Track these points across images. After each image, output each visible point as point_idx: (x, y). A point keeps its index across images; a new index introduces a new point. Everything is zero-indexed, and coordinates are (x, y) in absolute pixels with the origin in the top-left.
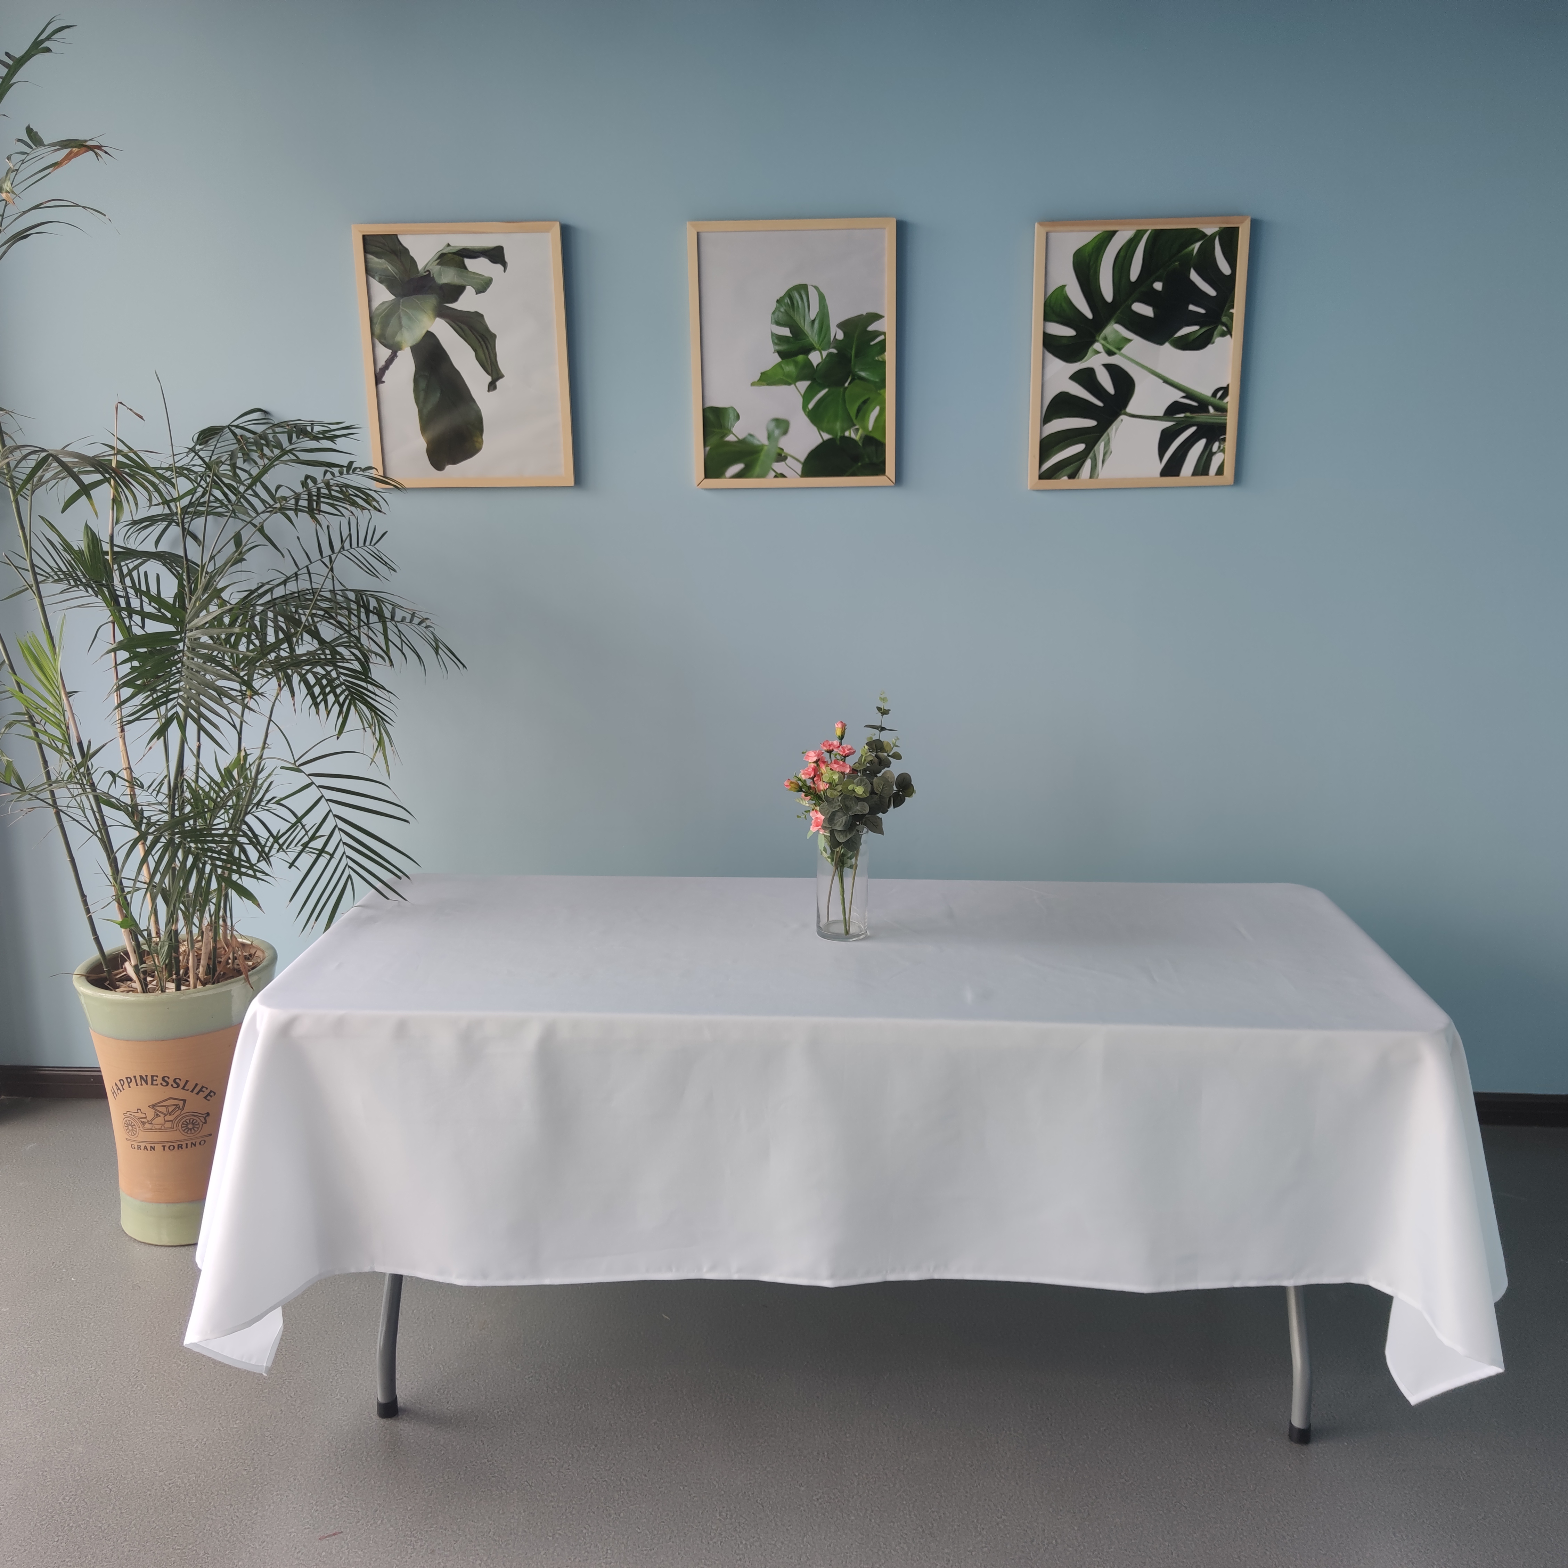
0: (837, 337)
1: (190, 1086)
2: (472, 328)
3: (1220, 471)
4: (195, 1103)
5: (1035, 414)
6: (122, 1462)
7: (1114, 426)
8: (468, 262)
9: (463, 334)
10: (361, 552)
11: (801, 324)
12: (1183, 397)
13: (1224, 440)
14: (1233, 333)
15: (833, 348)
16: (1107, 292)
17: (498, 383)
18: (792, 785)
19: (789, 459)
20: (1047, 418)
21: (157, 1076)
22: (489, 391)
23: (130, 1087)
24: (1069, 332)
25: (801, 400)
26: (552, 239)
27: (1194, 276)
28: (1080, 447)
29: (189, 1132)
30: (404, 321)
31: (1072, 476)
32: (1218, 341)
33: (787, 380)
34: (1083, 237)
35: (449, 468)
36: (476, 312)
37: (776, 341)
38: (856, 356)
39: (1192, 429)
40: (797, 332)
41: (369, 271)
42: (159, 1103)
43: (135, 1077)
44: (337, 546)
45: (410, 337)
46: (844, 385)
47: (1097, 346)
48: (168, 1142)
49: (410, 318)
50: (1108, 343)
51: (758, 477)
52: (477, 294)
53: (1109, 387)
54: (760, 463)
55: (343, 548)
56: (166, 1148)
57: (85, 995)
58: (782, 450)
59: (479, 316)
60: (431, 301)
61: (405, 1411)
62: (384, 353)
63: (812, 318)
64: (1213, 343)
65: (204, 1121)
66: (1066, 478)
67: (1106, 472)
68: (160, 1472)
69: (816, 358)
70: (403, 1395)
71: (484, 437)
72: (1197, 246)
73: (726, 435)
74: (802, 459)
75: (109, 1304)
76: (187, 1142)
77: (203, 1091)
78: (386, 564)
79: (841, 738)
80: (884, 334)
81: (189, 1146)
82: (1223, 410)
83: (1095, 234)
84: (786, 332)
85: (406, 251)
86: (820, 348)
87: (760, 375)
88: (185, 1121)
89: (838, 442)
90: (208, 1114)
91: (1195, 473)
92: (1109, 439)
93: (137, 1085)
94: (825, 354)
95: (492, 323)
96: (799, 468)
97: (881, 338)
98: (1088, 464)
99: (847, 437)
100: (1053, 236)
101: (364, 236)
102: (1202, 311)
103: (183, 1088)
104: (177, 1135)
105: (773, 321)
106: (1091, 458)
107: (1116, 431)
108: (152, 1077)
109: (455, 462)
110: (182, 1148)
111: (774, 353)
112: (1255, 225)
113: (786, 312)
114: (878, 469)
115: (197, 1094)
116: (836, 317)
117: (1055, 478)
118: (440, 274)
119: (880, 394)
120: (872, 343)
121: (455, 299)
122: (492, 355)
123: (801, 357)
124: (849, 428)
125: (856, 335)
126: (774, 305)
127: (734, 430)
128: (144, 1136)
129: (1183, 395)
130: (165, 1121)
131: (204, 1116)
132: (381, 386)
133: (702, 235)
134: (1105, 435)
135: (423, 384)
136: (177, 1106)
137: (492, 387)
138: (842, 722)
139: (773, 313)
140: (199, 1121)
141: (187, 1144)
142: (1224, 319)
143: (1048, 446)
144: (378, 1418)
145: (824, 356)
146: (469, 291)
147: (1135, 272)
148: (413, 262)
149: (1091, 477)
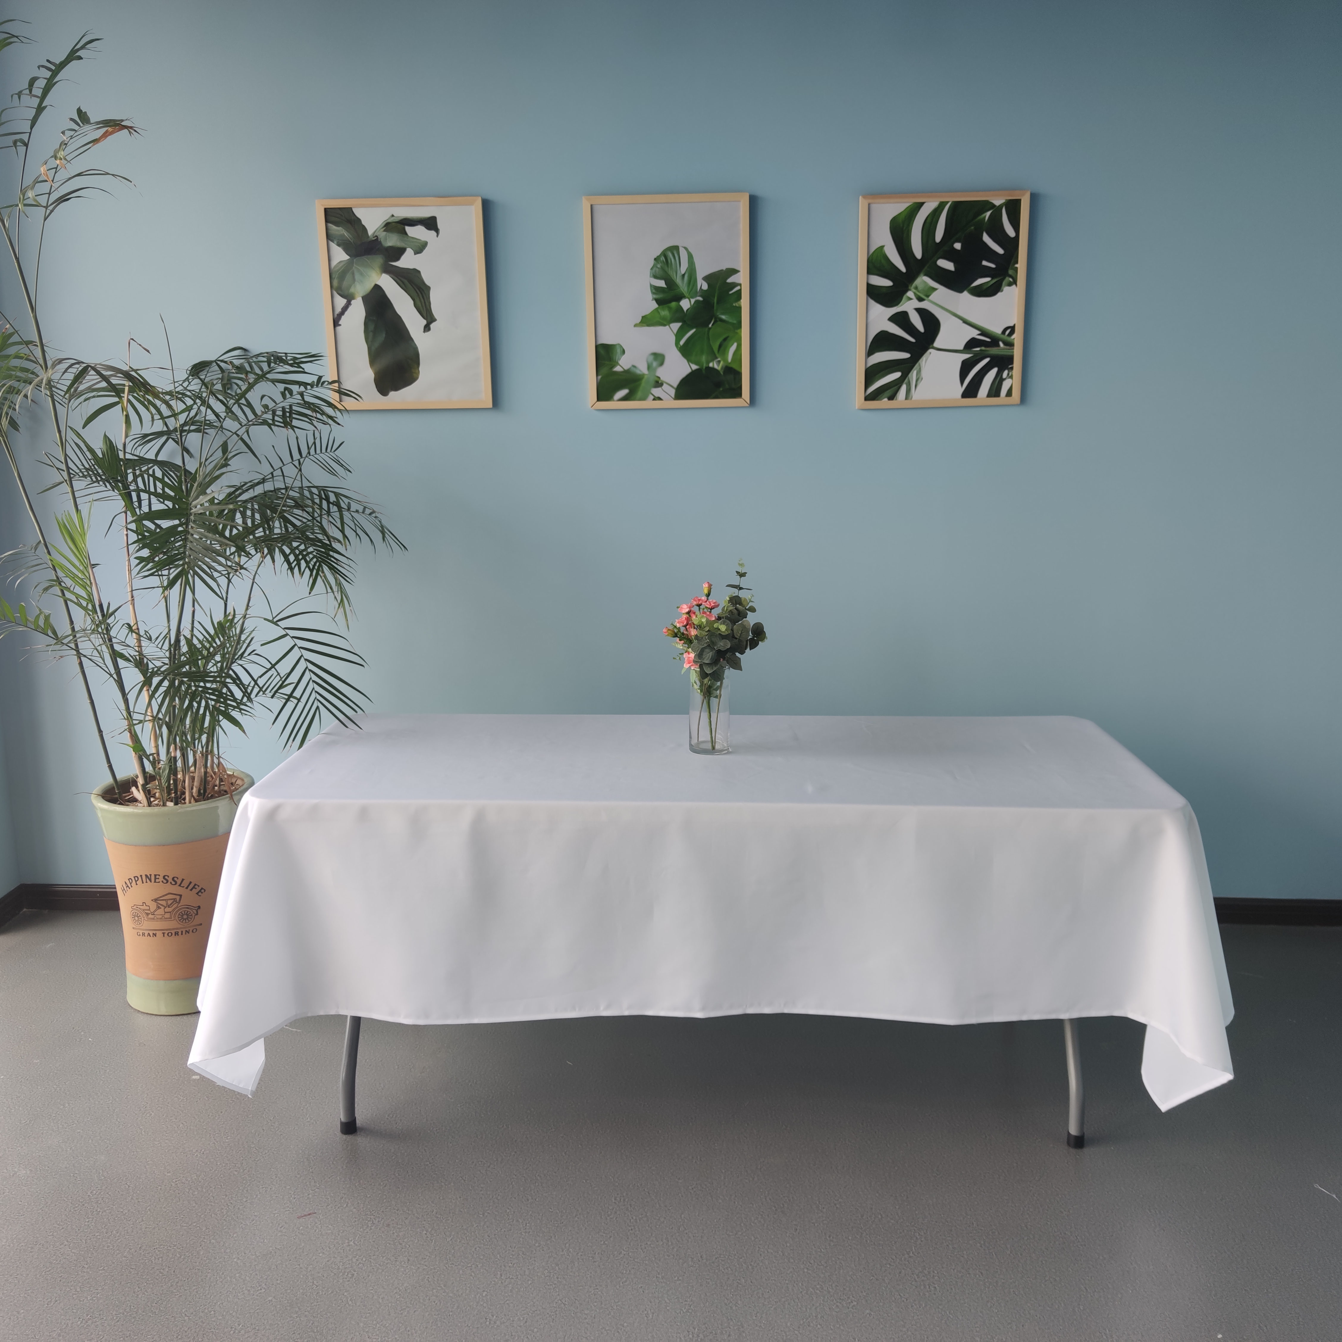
0: (702, 288)
1: (185, 884)
2: (411, 282)
3: (1009, 393)
4: (189, 898)
5: (861, 348)
6: (138, 1167)
7: (924, 358)
8: (408, 229)
9: (403, 286)
10: (324, 457)
11: (674, 277)
12: (979, 335)
13: (1012, 368)
14: (1018, 283)
15: (700, 296)
16: (918, 251)
17: (432, 326)
18: (669, 632)
19: (665, 386)
20: (871, 351)
21: (159, 875)
22: (424, 332)
23: (137, 884)
24: (887, 283)
25: (674, 338)
26: (475, 212)
27: (986, 238)
28: (897, 375)
29: (184, 921)
30: (357, 276)
31: (891, 398)
32: (1006, 289)
33: (663, 322)
34: (897, 208)
35: (392, 394)
36: (415, 270)
37: (654, 291)
38: (718, 303)
39: (986, 361)
40: (671, 283)
41: (329, 237)
42: (161, 897)
43: (141, 876)
44: (304, 452)
45: (361, 288)
46: (708, 326)
47: (910, 294)
48: (167, 930)
49: (362, 274)
50: (918, 291)
51: (640, 400)
52: (415, 254)
53: (920, 327)
54: (641, 388)
55: (309, 453)
56: (166, 935)
57: (102, 810)
58: (659, 378)
59: (416, 272)
60: (379, 260)
61: (362, 1129)
62: (340, 302)
63: (683, 272)
64: (1002, 291)
65: (196, 913)
66: (886, 399)
67: (917, 395)
68: (168, 1173)
69: (685, 304)
70: (361, 1117)
71: (421, 368)
72: (988, 214)
73: (614, 366)
74: (675, 385)
75: (120, 1056)
76: (182, 930)
77: (196, 888)
78: (342, 466)
79: (708, 595)
80: (740, 285)
81: (184, 933)
82: (1010, 345)
83: (908, 205)
84: (662, 284)
85: (359, 220)
86: (689, 297)
87: (641, 318)
88: (181, 912)
89: (704, 372)
90: (199, 907)
91: (989, 395)
92: (920, 368)
93: (143, 883)
94: (693, 301)
95: (427, 278)
96: (673, 392)
97: (738, 288)
98: (904, 388)
99: (711, 368)
100: (873, 206)
101: (326, 210)
102: (993, 266)
103: (180, 885)
104: (173, 924)
105: (652, 275)
106: (906, 384)
107: (926, 362)
108: (155, 875)
109: (397, 389)
110: (178, 935)
111: (652, 300)
112: (1034, 198)
113: (662, 268)
114: (736, 393)
115: (191, 890)
116: (702, 271)
117: (877, 400)
118: (386, 239)
119: (737, 333)
120: (731, 292)
121: (398, 259)
122: (427, 303)
123: (674, 304)
124: (712, 360)
125: (718, 286)
126: (652, 262)
127: (620, 362)
128: (148, 925)
129: (979, 332)
130: (165, 912)
131: (196, 908)
132: (338, 328)
133: (595, 207)
134: (917, 364)
135: (372, 327)
136: (175, 900)
137: (427, 329)
138: (708, 583)
139: (652, 269)
140: (192, 912)
141: (182, 932)
142: (1010, 272)
143: (871, 374)
144: (340, 1134)
145: (692, 303)
146: (409, 251)
147: (939, 235)
148: (364, 229)
149: (906, 399)
